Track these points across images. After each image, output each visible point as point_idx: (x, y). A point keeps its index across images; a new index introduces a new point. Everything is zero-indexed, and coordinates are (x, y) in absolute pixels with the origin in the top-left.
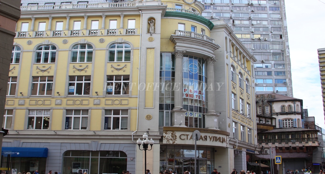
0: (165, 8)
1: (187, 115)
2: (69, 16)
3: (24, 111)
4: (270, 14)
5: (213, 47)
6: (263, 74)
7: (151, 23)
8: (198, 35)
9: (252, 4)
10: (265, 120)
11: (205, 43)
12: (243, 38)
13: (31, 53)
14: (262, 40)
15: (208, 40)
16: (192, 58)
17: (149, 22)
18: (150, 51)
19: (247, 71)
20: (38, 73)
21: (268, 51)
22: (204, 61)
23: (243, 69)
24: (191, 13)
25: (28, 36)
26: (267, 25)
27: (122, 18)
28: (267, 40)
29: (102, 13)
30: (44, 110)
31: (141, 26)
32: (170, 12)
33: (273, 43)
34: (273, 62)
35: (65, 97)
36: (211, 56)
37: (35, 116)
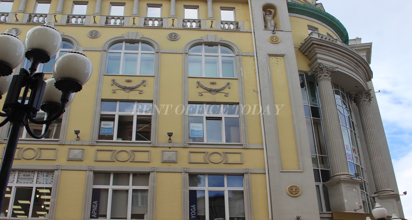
7: (267, 15)
17: (264, 12)
18: (276, 60)
30: (39, 171)
31: (252, 18)
35: (92, 143)
37: (14, 186)
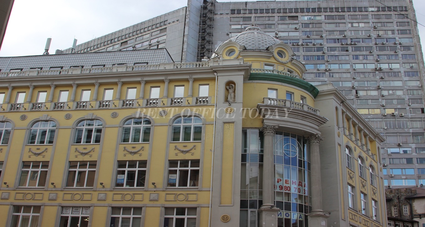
0: (248, 68)
1: (281, 216)
2: (121, 81)
3: (56, 208)
4: (406, 82)
5: (317, 120)
6: (401, 162)
7: (230, 88)
8: (295, 104)
9: (380, 68)
10: (402, 224)
11: (305, 115)
12: (371, 114)
13: (70, 130)
14: (397, 115)
15: (310, 111)
16: (288, 136)
17: (227, 87)
18: (229, 126)
19: (370, 154)
20: (77, 157)
21: (406, 130)
22: (306, 140)
23: (364, 152)
24: (286, 74)
25: (66, 108)
26: (402, 96)
27: (191, 82)
28: (403, 115)
29: (165, 77)
30: (83, 207)
31: (217, 94)
32: (256, 74)
33: (412, 119)
34: (414, 146)
35: (111, 189)
36: (315, 133)
37: (70, 215)
